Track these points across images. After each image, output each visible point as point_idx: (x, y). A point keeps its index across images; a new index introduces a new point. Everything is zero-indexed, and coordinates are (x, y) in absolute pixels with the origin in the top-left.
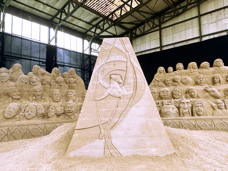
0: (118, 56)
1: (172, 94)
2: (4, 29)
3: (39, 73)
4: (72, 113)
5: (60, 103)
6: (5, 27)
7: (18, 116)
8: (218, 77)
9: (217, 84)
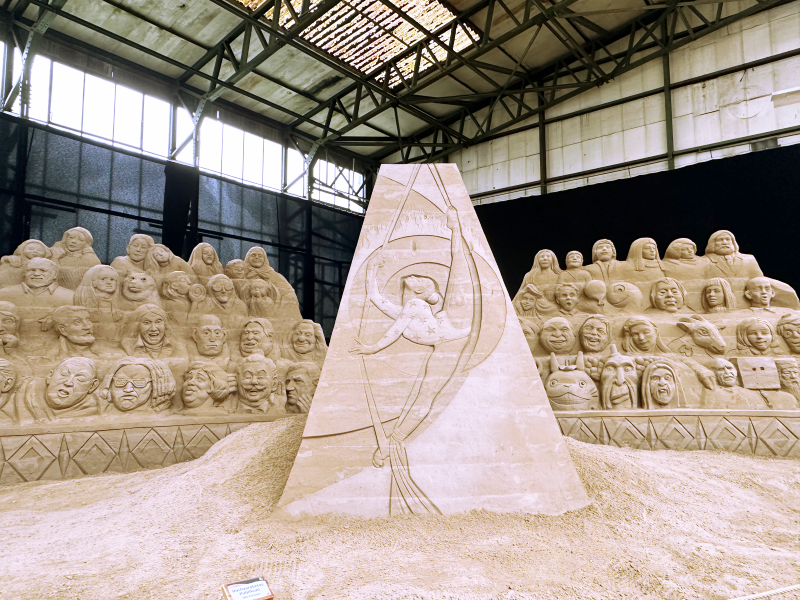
0: (424, 221)
1: (580, 336)
2: (28, 107)
3: (152, 261)
4: (263, 393)
5: (224, 360)
6: (30, 101)
7: (90, 400)
8: (720, 288)
9: (718, 308)
